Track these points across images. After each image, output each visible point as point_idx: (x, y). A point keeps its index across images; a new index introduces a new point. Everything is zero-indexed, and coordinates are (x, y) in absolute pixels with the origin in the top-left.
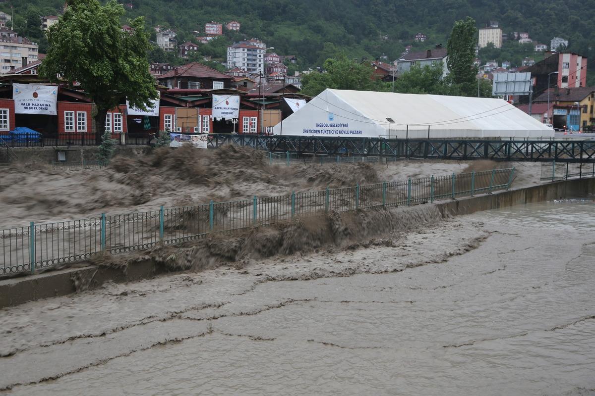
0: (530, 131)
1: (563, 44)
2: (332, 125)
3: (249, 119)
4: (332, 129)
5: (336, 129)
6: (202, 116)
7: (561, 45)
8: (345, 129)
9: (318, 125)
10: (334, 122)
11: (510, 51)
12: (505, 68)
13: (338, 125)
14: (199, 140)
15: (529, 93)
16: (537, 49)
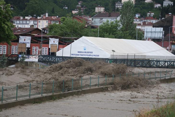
0: (166, 56)
1: (170, 4)
2: (85, 52)
3: (35, 48)
4: (85, 54)
5: (87, 54)
6: (15, 46)
7: (169, 4)
8: (91, 54)
9: (79, 52)
10: (86, 51)
11: (140, 7)
12: (137, 17)
13: (88, 52)
14: (34, 58)
15: (162, 38)
16: (155, 6)
